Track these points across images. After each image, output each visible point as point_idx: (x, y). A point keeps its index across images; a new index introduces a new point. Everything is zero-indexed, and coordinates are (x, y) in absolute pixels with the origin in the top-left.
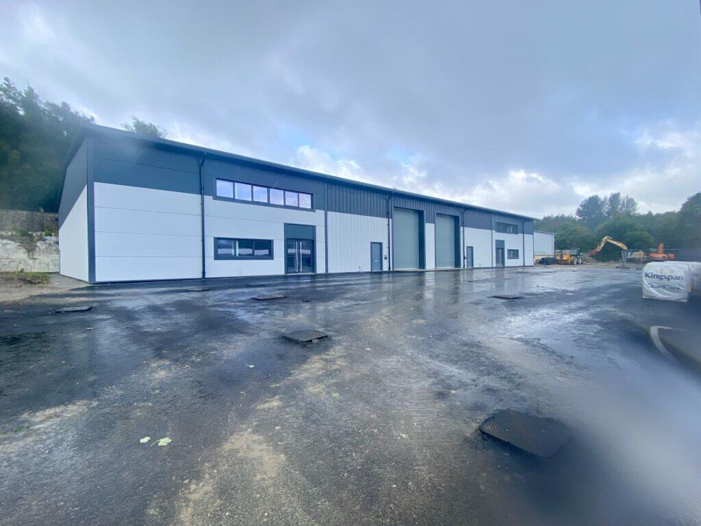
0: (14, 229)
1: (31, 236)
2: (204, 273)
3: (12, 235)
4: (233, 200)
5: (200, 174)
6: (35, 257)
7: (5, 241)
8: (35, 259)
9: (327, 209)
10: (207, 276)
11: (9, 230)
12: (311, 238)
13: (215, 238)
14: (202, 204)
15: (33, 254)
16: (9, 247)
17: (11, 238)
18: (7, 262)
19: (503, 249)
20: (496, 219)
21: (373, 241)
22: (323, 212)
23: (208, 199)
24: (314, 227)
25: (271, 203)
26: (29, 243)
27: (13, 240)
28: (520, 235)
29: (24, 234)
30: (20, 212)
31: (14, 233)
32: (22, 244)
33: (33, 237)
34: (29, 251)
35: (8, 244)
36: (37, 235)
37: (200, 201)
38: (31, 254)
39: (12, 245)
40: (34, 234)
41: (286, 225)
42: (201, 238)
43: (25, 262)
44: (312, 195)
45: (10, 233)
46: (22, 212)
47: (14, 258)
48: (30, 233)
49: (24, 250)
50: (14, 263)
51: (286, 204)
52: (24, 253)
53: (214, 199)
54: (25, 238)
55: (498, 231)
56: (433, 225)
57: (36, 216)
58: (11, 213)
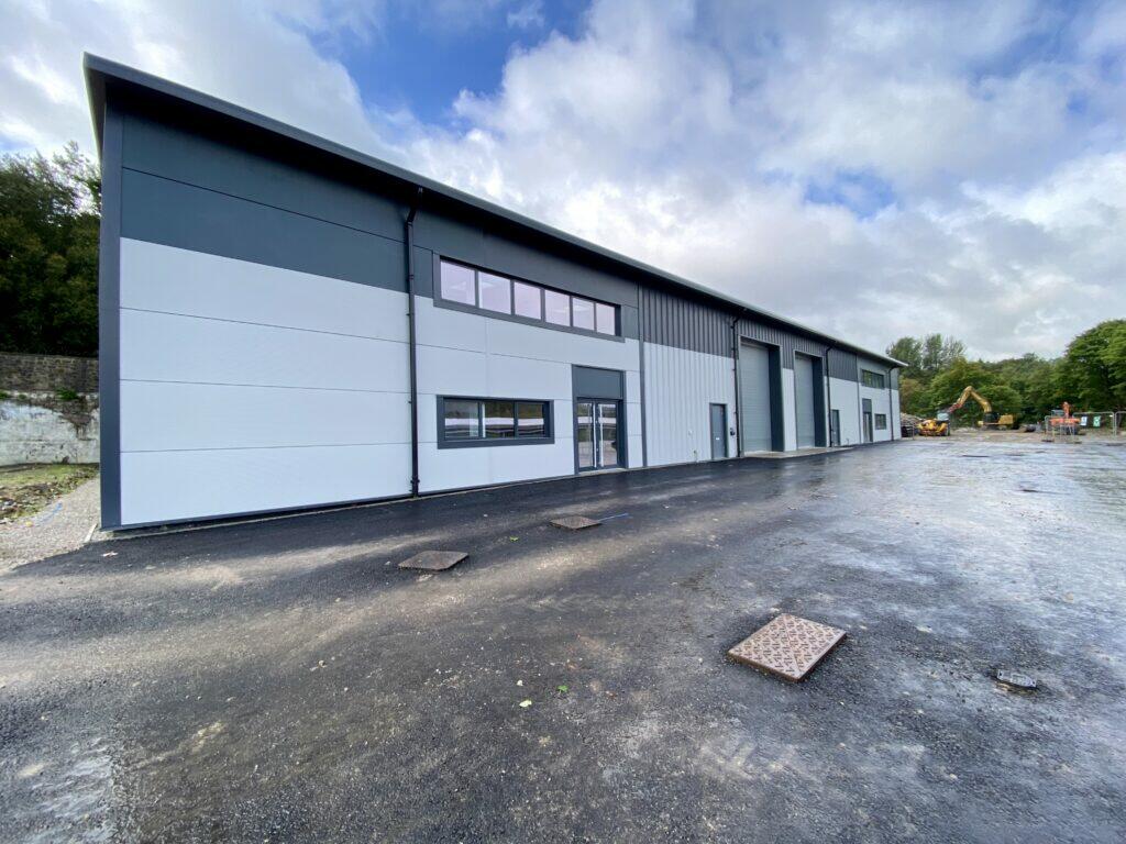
0: (52, 388)
1: (82, 400)
2: (415, 481)
3: (49, 399)
4: (474, 310)
5: (406, 243)
6: (89, 436)
7: (35, 410)
8: (89, 440)
9: (644, 336)
10: (422, 489)
11: (44, 390)
12: (618, 397)
13: (438, 397)
14: (411, 315)
15: (84, 431)
16: (42, 419)
17: (46, 404)
18: (38, 445)
19: (870, 413)
20: (862, 365)
21: (713, 402)
22: (636, 343)
23: (423, 304)
24: (621, 373)
25: (548, 320)
26: (77, 413)
27: (51, 408)
28: (887, 390)
29: (69, 397)
30: (62, 359)
31: (52, 396)
32: (66, 414)
33: (86, 402)
34: (77, 427)
35: (41, 414)
36: (93, 400)
37: (404, 309)
38: (81, 431)
39: (49, 416)
40: (88, 397)
41: (577, 368)
42: (407, 397)
43: (71, 445)
44: (617, 307)
45: (44, 396)
46: (67, 359)
47: (51, 438)
48: (80, 395)
49: (69, 424)
50: (50, 448)
51: (575, 325)
52: (69, 430)
53: (435, 305)
54: (70, 404)
55: (865, 383)
56: (792, 371)
57: (91, 365)
58: (47, 360)
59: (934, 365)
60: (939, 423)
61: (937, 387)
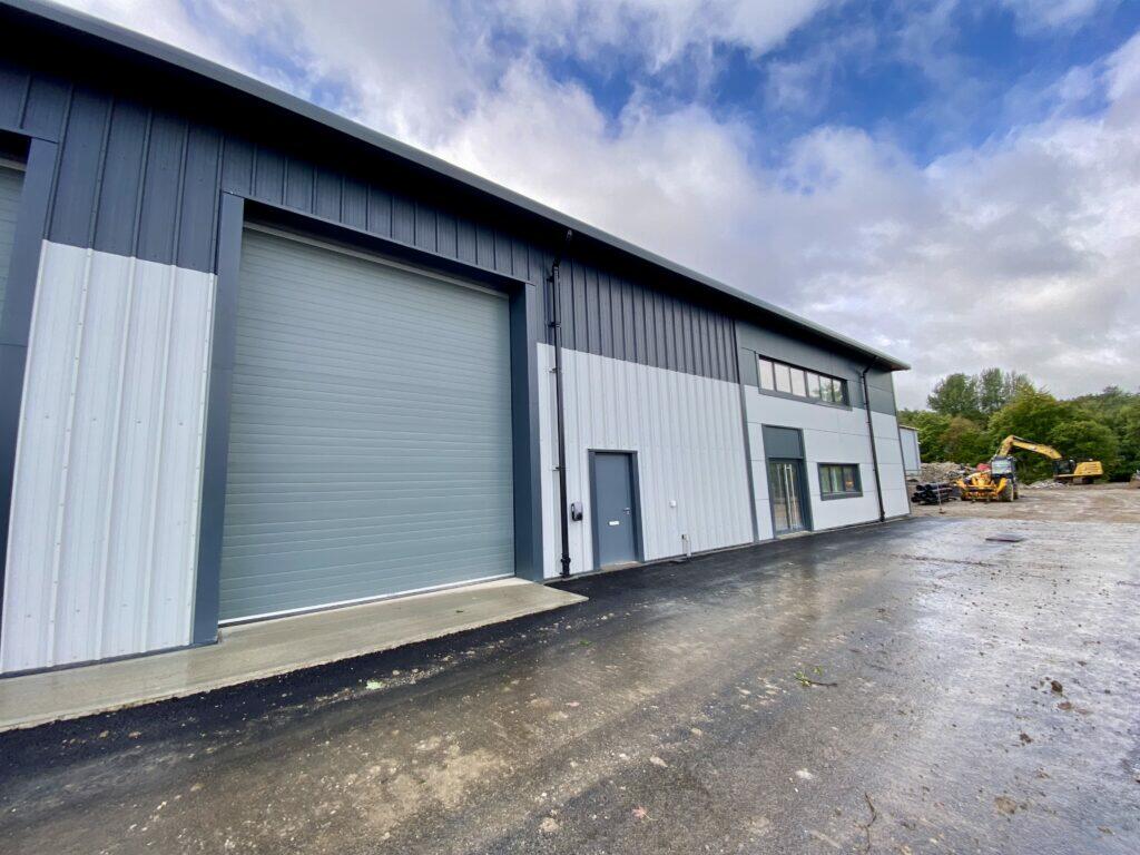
19: (800, 464)
59: (995, 405)
60: (996, 478)
61: (997, 426)
